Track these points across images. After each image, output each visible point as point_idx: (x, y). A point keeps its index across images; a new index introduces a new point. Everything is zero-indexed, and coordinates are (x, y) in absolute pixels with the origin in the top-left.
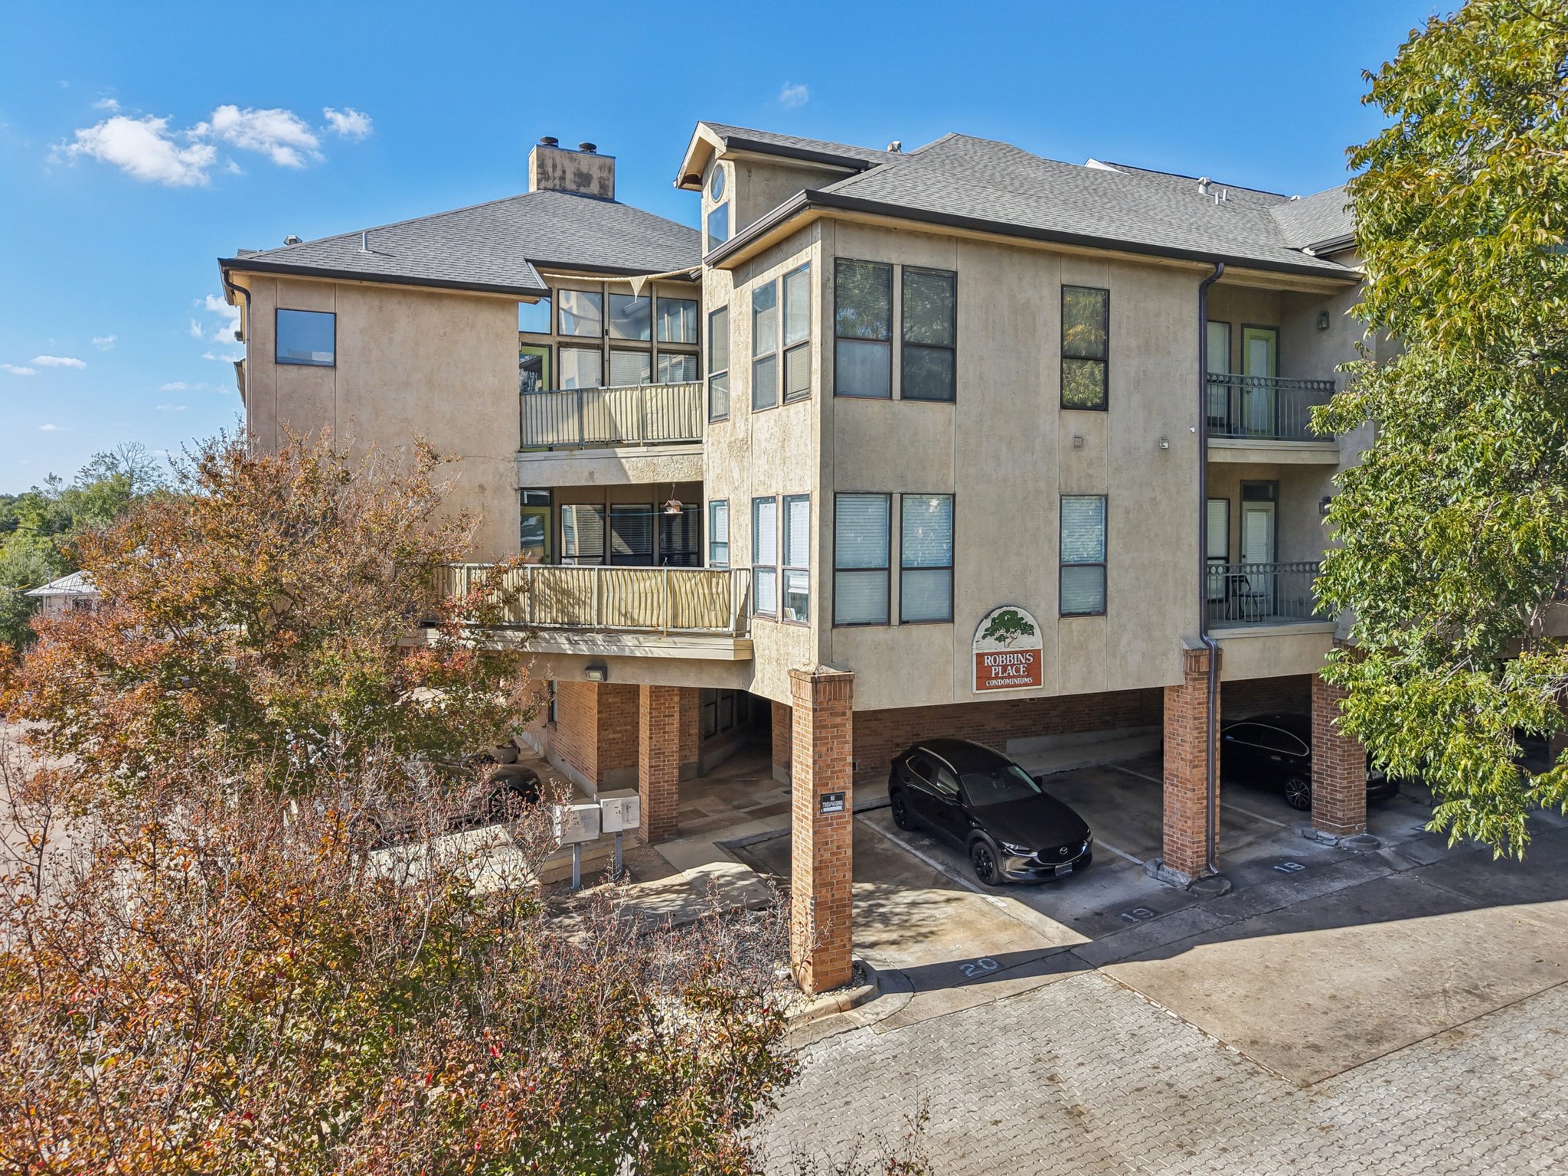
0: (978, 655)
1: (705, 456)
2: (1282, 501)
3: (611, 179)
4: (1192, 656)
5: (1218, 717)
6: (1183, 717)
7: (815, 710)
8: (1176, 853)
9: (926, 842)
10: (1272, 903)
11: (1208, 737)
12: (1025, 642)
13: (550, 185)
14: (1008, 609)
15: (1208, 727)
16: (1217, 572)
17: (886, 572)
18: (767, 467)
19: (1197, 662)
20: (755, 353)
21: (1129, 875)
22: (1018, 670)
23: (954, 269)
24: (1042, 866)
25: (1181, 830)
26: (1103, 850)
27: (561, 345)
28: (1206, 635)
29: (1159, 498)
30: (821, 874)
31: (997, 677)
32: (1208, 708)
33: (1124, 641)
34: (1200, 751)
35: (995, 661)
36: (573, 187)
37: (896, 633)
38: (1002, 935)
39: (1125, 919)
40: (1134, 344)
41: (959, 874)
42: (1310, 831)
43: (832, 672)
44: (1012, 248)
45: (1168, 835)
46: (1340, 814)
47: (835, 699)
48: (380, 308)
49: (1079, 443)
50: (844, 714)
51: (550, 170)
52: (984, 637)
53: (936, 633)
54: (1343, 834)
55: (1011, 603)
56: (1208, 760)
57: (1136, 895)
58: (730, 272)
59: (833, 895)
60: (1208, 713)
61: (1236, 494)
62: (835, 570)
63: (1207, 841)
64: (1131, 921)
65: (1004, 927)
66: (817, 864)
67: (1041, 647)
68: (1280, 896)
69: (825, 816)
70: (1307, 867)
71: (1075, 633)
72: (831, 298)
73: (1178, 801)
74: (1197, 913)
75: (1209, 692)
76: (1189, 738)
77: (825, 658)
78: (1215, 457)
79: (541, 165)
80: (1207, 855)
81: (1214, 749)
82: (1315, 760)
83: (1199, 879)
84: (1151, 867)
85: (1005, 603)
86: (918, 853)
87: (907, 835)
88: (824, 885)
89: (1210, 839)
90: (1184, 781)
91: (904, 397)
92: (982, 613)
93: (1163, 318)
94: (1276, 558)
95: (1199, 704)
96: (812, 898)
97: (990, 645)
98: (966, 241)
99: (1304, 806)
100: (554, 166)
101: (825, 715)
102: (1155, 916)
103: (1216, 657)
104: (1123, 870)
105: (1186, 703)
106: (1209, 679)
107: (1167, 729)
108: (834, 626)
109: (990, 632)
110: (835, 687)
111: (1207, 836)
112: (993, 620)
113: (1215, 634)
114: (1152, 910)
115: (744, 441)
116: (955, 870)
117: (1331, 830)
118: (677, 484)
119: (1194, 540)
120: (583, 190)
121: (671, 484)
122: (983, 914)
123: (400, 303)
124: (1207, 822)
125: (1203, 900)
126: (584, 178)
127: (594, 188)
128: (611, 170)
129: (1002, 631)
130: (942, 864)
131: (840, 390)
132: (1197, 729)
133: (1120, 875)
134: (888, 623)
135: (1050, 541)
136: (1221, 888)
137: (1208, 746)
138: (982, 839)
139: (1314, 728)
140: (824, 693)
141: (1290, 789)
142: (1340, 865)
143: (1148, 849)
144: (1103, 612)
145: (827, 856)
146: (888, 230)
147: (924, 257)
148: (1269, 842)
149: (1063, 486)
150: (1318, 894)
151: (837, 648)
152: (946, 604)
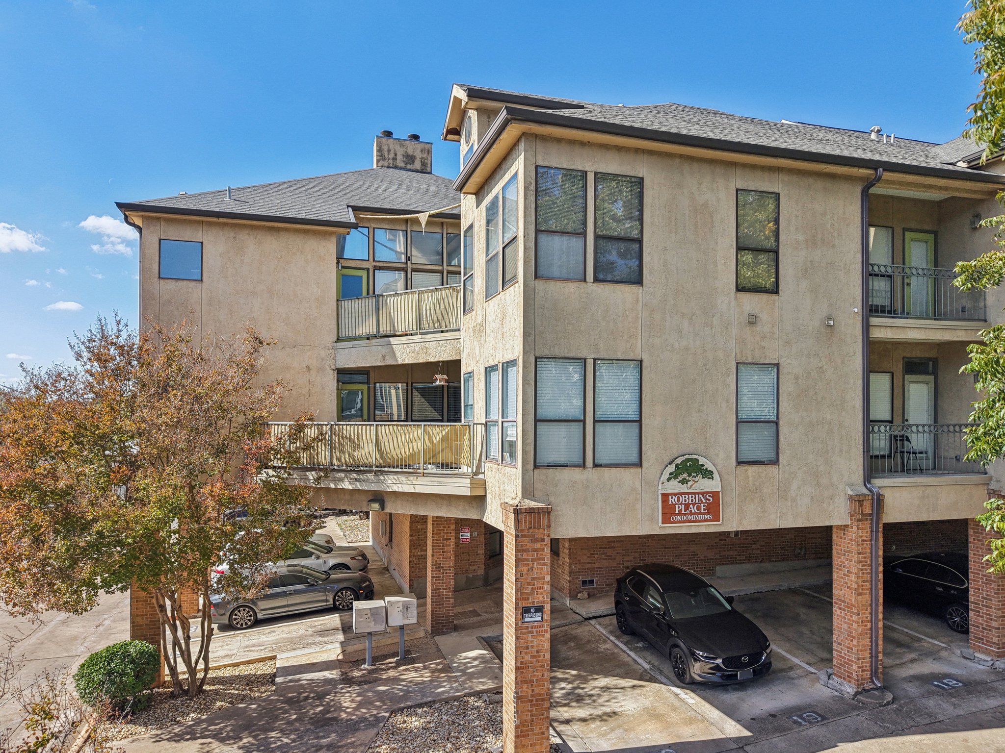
0: (663, 495)
1: (462, 340)
2: (940, 373)
3: (429, 158)
4: (858, 500)
5: (881, 553)
6: (849, 552)
7: (517, 536)
8: (844, 666)
9: (640, 645)
10: (930, 715)
11: (871, 569)
12: (704, 485)
13: (386, 164)
14: (690, 457)
15: (871, 561)
16: (879, 431)
17: (582, 423)
18: (494, 342)
19: (861, 505)
20: (487, 255)
21: (805, 682)
22: (699, 508)
23: (640, 175)
24: (727, 671)
25: (848, 647)
26: (784, 659)
27: (376, 268)
28: (869, 482)
29: (825, 367)
30: (522, 673)
31: (680, 513)
32: (872, 545)
33: (794, 486)
34: (864, 582)
35: (678, 500)
36: (403, 165)
37: (591, 474)
38: (687, 729)
39: (795, 722)
40: (802, 238)
41: (661, 672)
42: (968, 652)
43: (533, 504)
44: (691, 159)
45: (837, 651)
46: (995, 640)
47: (535, 528)
48: (235, 238)
49: (753, 321)
50: (543, 540)
51: (386, 153)
52: (668, 480)
53: (628, 475)
54: (998, 657)
55: (692, 451)
56: (871, 589)
57: (808, 701)
58: (474, 196)
59: (533, 691)
60: (871, 549)
61: (899, 368)
62: (536, 421)
63: (871, 657)
64: (800, 724)
65: (690, 721)
66: (518, 665)
67: (719, 489)
68: (937, 710)
69: (526, 625)
70: (965, 685)
71: (751, 479)
72: (533, 198)
73: (846, 623)
74: (861, 719)
75: (872, 531)
76: (854, 570)
77: (527, 492)
78: (877, 334)
79: (380, 150)
80: (871, 670)
81: (877, 580)
82: (971, 592)
83: (864, 689)
84: (824, 677)
85: (688, 452)
86: (632, 654)
87: (626, 638)
88: (525, 682)
89: (874, 656)
90: (850, 606)
91: (596, 280)
92: (667, 460)
93: (828, 217)
94: (936, 421)
95: (863, 541)
96: (515, 693)
97: (674, 486)
98: (651, 153)
99: (963, 629)
100: (389, 150)
101: (526, 541)
102: (822, 721)
103: (879, 502)
104: (800, 677)
105: (851, 540)
106: (872, 520)
107: (836, 561)
108: (536, 466)
109: (673, 476)
110: (535, 518)
111: (871, 653)
112: (677, 466)
113: (878, 482)
114: (820, 715)
115: (481, 325)
116: (659, 669)
117: (987, 652)
118: (443, 362)
119: (858, 403)
120: (409, 167)
121: (438, 362)
122: (674, 709)
123: (249, 234)
124: (871, 641)
125: (866, 708)
126: (410, 159)
127: (417, 165)
128: (429, 152)
129: (685, 475)
130: (649, 663)
131: (540, 274)
132: (861, 562)
133: (796, 681)
134: (584, 466)
135: (728, 401)
136: (883, 699)
137: (871, 577)
138: (677, 646)
139: (971, 564)
140: (525, 522)
141: (951, 615)
142: (996, 684)
143: (822, 660)
144: (775, 462)
145: (528, 658)
146: (583, 144)
147: (612, 165)
148: (930, 660)
149: (739, 356)
150: (974, 710)
151: (538, 485)
152: (635, 451)
